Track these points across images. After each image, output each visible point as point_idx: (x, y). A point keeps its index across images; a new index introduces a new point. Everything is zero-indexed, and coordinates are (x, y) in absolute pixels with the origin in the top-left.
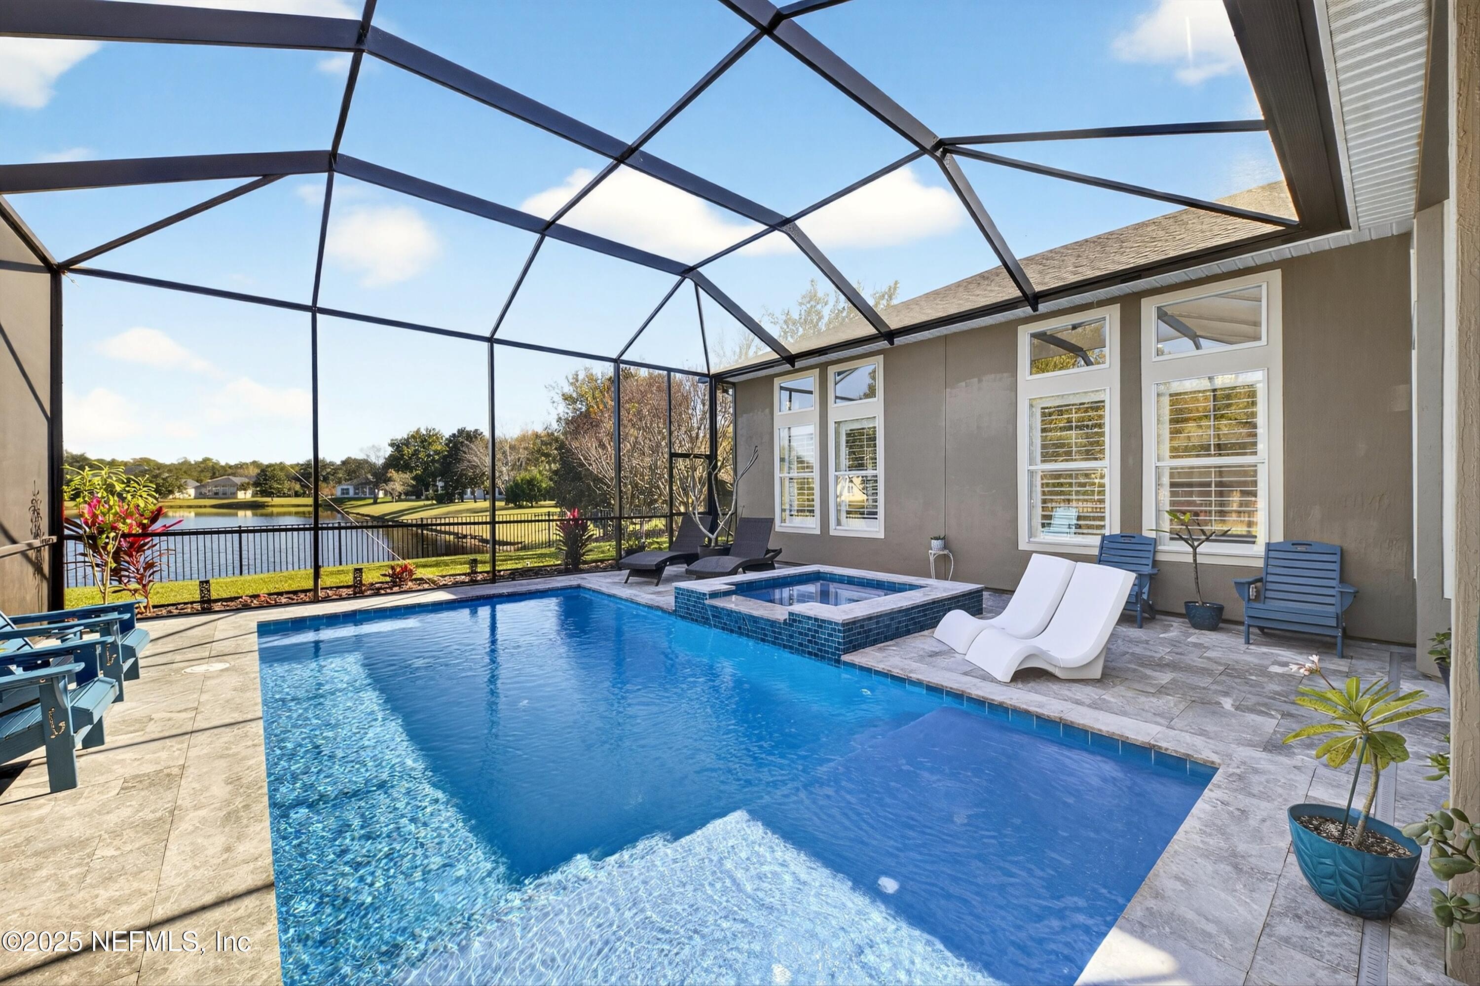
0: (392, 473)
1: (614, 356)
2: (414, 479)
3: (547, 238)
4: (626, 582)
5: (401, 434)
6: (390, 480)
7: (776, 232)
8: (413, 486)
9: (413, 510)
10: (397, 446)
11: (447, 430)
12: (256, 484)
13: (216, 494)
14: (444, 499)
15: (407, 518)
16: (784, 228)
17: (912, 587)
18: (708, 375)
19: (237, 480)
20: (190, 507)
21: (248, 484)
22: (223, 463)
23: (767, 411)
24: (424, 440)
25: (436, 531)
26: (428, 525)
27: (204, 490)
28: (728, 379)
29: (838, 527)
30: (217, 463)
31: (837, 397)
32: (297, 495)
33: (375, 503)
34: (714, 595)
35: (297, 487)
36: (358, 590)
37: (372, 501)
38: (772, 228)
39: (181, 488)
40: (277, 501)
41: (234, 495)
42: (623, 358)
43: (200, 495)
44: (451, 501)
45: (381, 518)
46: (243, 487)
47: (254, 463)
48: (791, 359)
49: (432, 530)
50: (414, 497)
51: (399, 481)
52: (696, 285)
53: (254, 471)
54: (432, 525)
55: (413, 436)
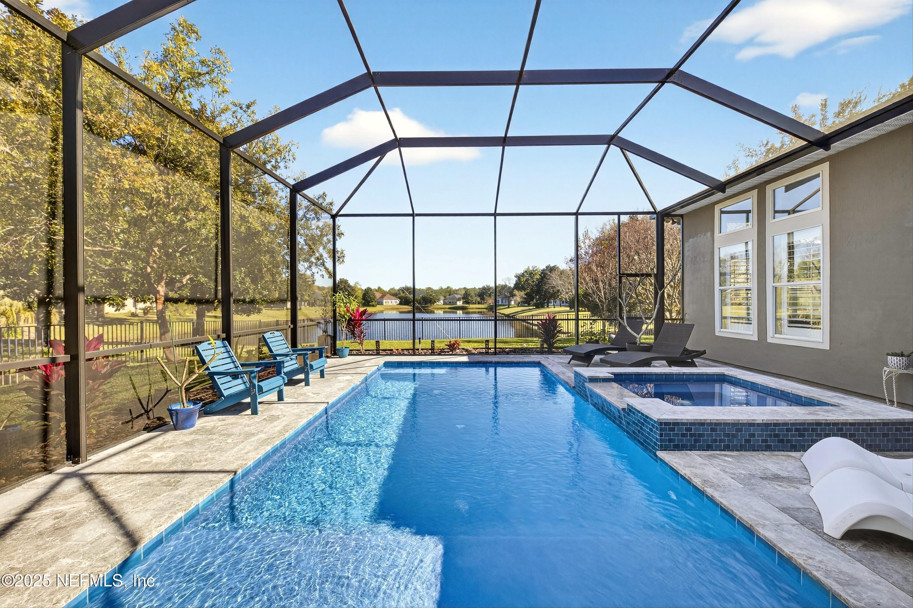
0: (516, 292)
1: (575, 211)
2: (526, 295)
3: (506, 147)
4: (569, 363)
5: (521, 271)
6: (515, 295)
7: (666, 84)
8: (525, 298)
9: (523, 311)
10: (519, 277)
11: (542, 267)
12: (463, 298)
13: (450, 303)
14: (539, 306)
15: (519, 316)
16: (671, 79)
17: (821, 403)
18: (655, 213)
19: (457, 296)
20: (441, 308)
21: (460, 298)
22: (454, 289)
23: (709, 234)
24: (530, 273)
25: (530, 323)
26: (526, 320)
27: (446, 301)
28: (673, 213)
29: (776, 336)
30: (452, 289)
31: (776, 212)
32: (479, 303)
33: (509, 307)
34: (594, 380)
35: (479, 299)
36: (433, 351)
37: (507, 306)
38: (663, 83)
39: (439, 300)
40: (471, 306)
41: (456, 303)
42: (579, 212)
43: (445, 303)
44: (543, 307)
45: (508, 316)
46: (459, 300)
47: (465, 288)
48: (722, 187)
49: (528, 323)
50: (526, 305)
51: (519, 295)
52: (622, 149)
53: (463, 292)
54: (528, 320)
55: (526, 271)
